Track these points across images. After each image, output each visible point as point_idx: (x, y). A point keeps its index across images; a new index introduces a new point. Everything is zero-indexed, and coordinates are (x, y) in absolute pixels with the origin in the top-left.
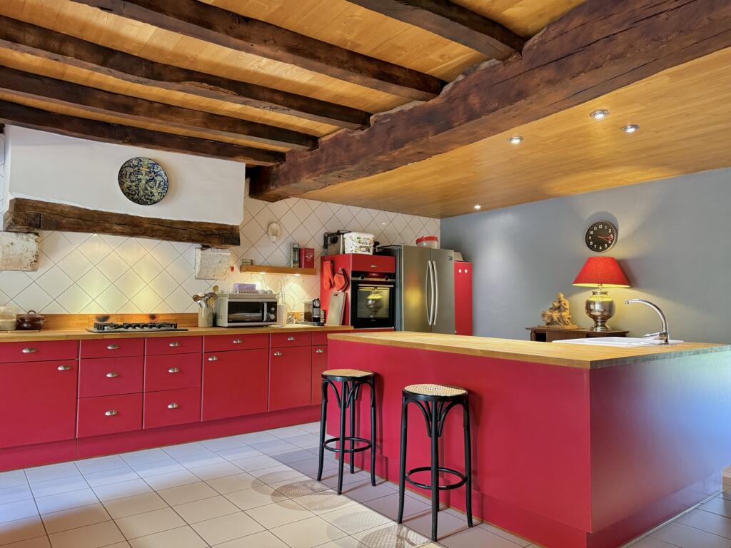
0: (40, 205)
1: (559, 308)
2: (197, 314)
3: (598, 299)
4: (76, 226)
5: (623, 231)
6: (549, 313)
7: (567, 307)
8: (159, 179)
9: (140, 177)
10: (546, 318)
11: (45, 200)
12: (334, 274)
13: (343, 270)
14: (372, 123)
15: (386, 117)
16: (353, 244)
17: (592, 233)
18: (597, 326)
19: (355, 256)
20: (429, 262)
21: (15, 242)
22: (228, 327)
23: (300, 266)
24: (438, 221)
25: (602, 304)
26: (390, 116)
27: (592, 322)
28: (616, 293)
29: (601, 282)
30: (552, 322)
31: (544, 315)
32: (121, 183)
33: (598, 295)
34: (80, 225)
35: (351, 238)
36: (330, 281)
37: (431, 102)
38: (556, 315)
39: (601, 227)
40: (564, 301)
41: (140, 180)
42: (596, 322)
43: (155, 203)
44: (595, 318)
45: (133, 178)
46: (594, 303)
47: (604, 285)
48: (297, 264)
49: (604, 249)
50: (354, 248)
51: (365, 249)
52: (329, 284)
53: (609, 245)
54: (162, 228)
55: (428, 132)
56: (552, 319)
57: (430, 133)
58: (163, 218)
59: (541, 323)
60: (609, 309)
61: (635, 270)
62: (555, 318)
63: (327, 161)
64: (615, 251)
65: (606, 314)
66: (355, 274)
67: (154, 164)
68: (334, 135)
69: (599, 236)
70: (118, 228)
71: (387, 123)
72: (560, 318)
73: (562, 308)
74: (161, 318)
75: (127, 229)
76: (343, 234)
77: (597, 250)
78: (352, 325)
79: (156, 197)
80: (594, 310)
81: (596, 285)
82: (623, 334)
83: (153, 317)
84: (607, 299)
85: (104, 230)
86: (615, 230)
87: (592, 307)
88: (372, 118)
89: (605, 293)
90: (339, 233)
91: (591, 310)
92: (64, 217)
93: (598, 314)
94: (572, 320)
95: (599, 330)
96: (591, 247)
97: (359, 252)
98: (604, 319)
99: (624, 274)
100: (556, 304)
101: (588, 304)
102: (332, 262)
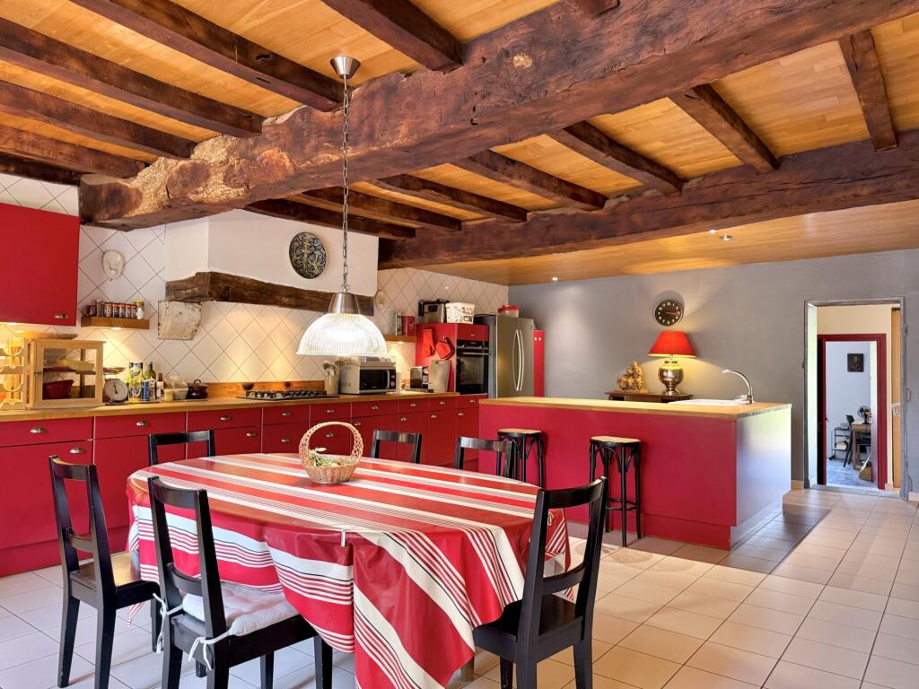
0: (229, 278)
1: (632, 375)
2: (323, 382)
3: (670, 367)
4: (255, 299)
5: (688, 308)
6: (625, 379)
7: (641, 373)
8: (317, 253)
9: (303, 251)
10: (622, 384)
11: (233, 274)
12: (435, 343)
13: (447, 339)
14: (528, 219)
15: (545, 216)
16: (456, 313)
17: (661, 309)
18: (668, 391)
19: (460, 325)
20: (517, 331)
21: (183, 311)
22: (360, 394)
23: (403, 334)
24: (507, 288)
25: (674, 371)
26: (549, 215)
27: (663, 387)
28: (685, 362)
29: (672, 353)
30: (627, 386)
31: (619, 381)
32: (291, 258)
33: (670, 364)
34: (258, 297)
35: (456, 308)
36: (431, 348)
37: (594, 212)
38: (631, 381)
39: (669, 304)
40: (638, 369)
41: (303, 254)
42: (668, 387)
43: (316, 276)
44: (666, 383)
45: (298, 252)
46: (667, 371)
47: (674, 356)
48: (401, 332)
49: (671, 324)
50: (458, 318)
51: (467, 319)
52: (429, 351)
53: (676, 320)
54: (318, 300)
55: (590, 236)
56: (627, 384)
57: (593, 237)
58: (319, 290)
59: (617, 388)
60: (679, 375)
61: (698, 342)
62: (630, 384)
63: (472, 243)
64: (681, 326)
65: (676, 380)
66: (459, 343)
67: (314, 239)
68: (482, 221)
69: (668, 312)
70: (286, 300)
71: (547, 222)
72: (636, 383)
73: (636, 375)
74: (295, 385)
75: (292, 301)
76: (445, 303)
77: (665, 324)
78: (457, 391)
79: (316, 271)
80: (667, 377)
81: (668, 355)
82: (688, 398)
83: (288, 384)
84: (677, 368)
85: (275, 303)
86: (681, 309)
87: (665, 374)
88: (528, 214)
89: (676, 362)
90: (439, 302)
91: (664, 377)
92: (247, 290)
93: (670, 380)
94: (644, 385)
95: (670, 393)
96: (660, 322)
97: (464, 322)
98: (675, 384)
99: (689, 346)
100: (630, 371)
101: (662, 372)
102: (434, 330)
